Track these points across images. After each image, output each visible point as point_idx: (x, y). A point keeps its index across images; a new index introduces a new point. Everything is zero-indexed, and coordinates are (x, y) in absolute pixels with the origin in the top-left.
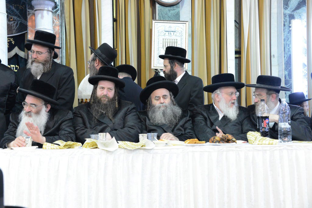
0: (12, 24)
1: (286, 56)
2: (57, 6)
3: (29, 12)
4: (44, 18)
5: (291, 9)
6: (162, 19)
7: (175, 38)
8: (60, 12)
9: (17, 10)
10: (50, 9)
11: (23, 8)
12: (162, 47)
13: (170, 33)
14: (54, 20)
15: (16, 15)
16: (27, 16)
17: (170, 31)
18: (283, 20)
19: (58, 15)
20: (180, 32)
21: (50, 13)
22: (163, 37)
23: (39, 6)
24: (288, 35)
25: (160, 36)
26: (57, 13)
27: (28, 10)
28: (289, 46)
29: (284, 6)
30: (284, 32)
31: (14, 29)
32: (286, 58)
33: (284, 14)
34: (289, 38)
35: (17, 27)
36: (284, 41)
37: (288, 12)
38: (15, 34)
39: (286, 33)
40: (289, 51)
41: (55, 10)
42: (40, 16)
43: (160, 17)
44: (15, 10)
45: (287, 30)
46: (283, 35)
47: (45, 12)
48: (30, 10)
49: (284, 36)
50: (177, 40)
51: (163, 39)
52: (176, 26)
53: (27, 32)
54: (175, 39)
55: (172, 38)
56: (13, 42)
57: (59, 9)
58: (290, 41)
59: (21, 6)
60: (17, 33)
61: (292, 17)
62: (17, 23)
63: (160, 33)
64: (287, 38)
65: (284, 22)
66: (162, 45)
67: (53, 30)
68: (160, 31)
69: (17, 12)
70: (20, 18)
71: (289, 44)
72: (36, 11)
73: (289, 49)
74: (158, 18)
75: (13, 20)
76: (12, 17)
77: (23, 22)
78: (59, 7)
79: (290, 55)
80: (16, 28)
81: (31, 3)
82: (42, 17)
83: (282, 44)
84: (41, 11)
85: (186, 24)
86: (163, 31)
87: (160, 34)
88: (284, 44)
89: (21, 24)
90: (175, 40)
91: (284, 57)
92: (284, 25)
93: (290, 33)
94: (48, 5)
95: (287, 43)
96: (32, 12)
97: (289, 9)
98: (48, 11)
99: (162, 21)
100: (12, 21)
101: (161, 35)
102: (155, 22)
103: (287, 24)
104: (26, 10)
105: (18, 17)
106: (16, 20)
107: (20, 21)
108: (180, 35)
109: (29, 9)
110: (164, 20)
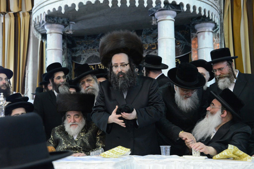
0: (179, 47)
2: (217, 26)
3: (192, 35)
4: (206, 39)
8: (220, 32)
9: (183, 35)
10: (211, 30)
11: (188, 32)
14: (214, 39)
15: (182, 39)
16: (191, 39)
19: (218, 34)
21: (211, 33)
23: (201, 29)
26: (217, 32)
27: (192, 34)
31: (180, 51)
35: (183, 49)
38: (181, 55)
41: (215, 30)
42: (202, 37)
44: (181, 35)
47: (206, 33)
48: (193, 34)
53: (191, 53)
56: (180, 62)
57: (219, 28)
59: (186, 31)
60: (182, 54)
62: (183, 46)
67: (213, 48)
69: (183, 37)
70: (185, 41)
72: (198, 34)
75: (180, 44)
76: (179, 41)
77: (187, 45)
78: (219, 27)
80: (181, 50)
81: (194, 27)
82: (204, 38)
84: (203, 33)
89: (186, 46)
94: (209, 27)
96: (195, 35)
98: (209, 31)
100: (178, 45)
104: (190, 34)
105: (183, 41)
106: (181, 44)
107: (185, 44)
109: (192, 32)
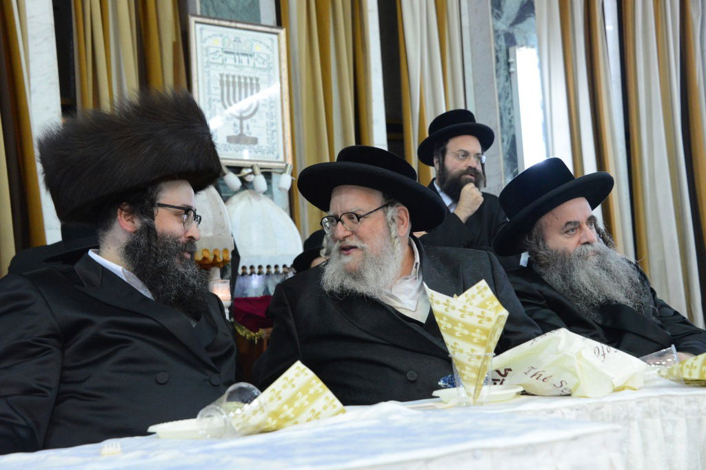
1: (506, 137)
5: (508, 18)
6: (213, 15)
12: (219, 98)
13: (237, 57)
17: (238, 54)
18: (493, 45)
20: (265, 57)
22: (221, 69)
24: (507, 84)
25: (213, 67)
28: (509, 114)
29: (493, 11)
30: (498, 76)
32: (505, 143)
33: (496, 31)
34: (508, 94)
36: (499, 100)
37: (502, 26)
39: (503, 79)
40: (511, 127)
43: (207, 7)
45: (503, 72)
46: (495, 84)
49: (498, 87)
50: (257, 79)
51: (221, 75)
52: (254, 40)
54: (252, 75)
55: (246, 75)
58: (512, 101)
61: (511, 40)
63: (212, 56)
64: (505, 92)
65: (497, 51)
66: (219, 92)
68: (212, 50)
71: (509, 109)
73: (510, 121)
74: (201, 12)
79: (514, 137)
83: (495, 107)
85: (277, 34)
86: (220, 53)
87: (211, 60)
88: (500, 108)
90: (254, 81)
91: (503, 141)
92: (497, 59)
93: (511, 81)
95: (506, 104)
97: (503, 19)
99: (214, 19)
101: (215, 61)
102: (196, 22)
103: (502, 55)
108: (265, 66)
110: (219, 16)
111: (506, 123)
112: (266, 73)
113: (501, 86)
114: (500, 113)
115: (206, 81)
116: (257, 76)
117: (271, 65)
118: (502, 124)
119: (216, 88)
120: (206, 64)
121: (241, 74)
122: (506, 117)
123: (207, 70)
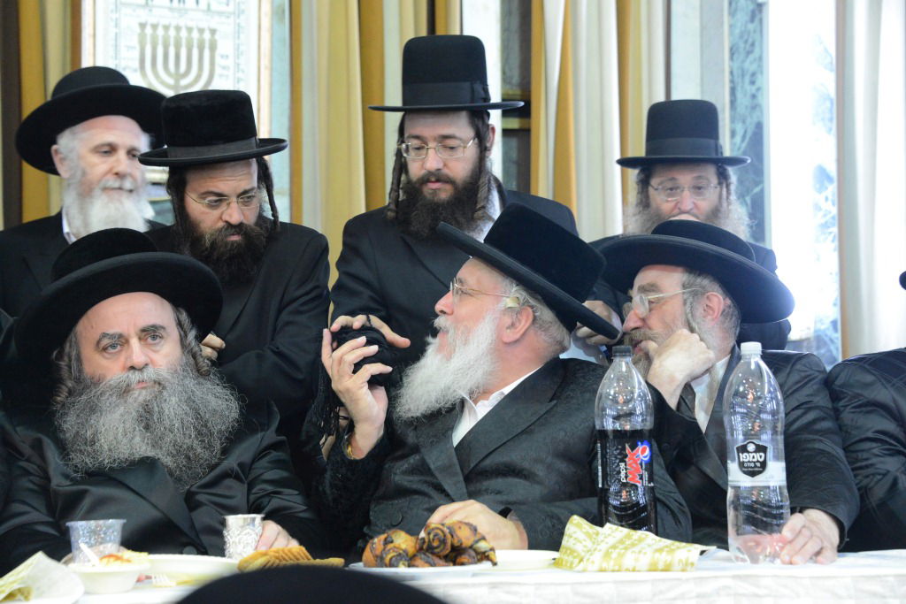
1: (740, 132)
7: (206, 22)
12: (136, 64)
22: (144, 16)
24: (751, 27)
25: (125, 11)
28: (753, 83)
30: (732, 14)
32: (738, 139)
34: (753, 45)
36: (732, 58)
39: (742, 17)
40: (756, 105)
46: (726, 27)
49: (731, 33)
50: (213, 32)
51: (143, 26)
54: (203, 25)
55: (190, 24)
58: (760, 58)
64: (746, 42)
66: (136, 54)
71: (753, 74)
73: (754, 96)
79: (759, 127)
83: (723, 70)
88: (731, 73)
90: (207, 36)
91: (733, 134)
93: (761, 21)
95: (747, 65)
108: (231, 8)
111: (743, 101)
112: (232, 20)
113: (737, 31)
114: (732, 81)
115: (113, 36)
116: (213, 26)
117: (242, 7)
118: (733, 103)
119: (130, 48)
120: (113, 7)
121: (182, 23)
122: (745, 89)
123: (114, 16)
